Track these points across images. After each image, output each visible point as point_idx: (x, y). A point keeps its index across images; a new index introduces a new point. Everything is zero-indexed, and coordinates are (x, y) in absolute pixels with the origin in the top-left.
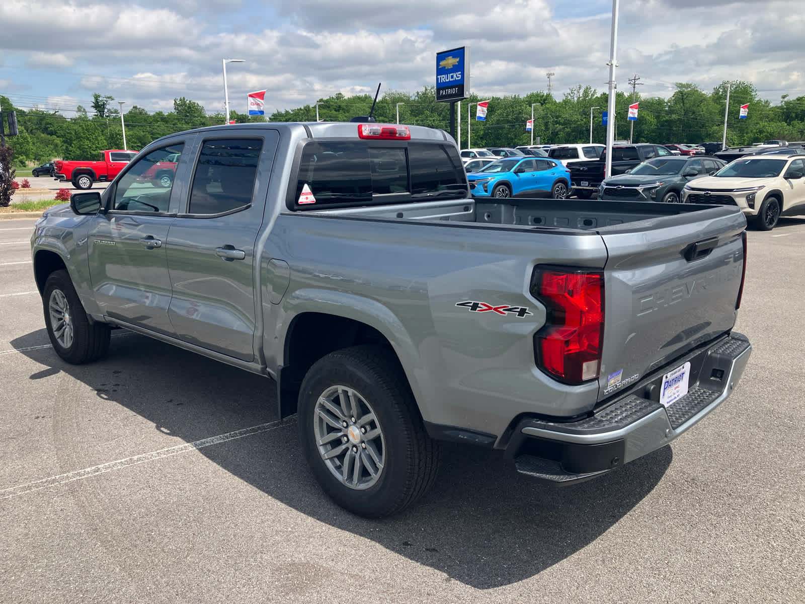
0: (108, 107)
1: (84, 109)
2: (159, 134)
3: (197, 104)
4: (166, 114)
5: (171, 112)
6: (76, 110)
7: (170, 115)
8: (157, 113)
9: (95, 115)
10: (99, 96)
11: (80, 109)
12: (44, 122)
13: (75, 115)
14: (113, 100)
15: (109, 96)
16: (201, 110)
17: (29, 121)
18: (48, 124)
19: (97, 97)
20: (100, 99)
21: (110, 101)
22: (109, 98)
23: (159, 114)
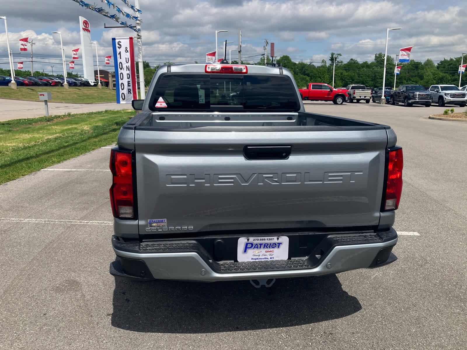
0: (337, 60)
1: (325, 61)
2: (362, 74)
3: (390, 57)
4: (369, 63)
5: (373, 62)
6: (321, 62)
7: (372, 63)
8: (364, 62)
9: (331, 64)
10: (334, 54)
11: (323, 61)
12: (304, 69)
13: (319, 65)
14: (341, 55)
15: (339, 53)
16: (392, 60)
17: (297, 68)
18: (305, 69)
19: (333, 54)
20: (334, 55)
21: (339, 56)
22: (339, 54)
23: (365, 63)
